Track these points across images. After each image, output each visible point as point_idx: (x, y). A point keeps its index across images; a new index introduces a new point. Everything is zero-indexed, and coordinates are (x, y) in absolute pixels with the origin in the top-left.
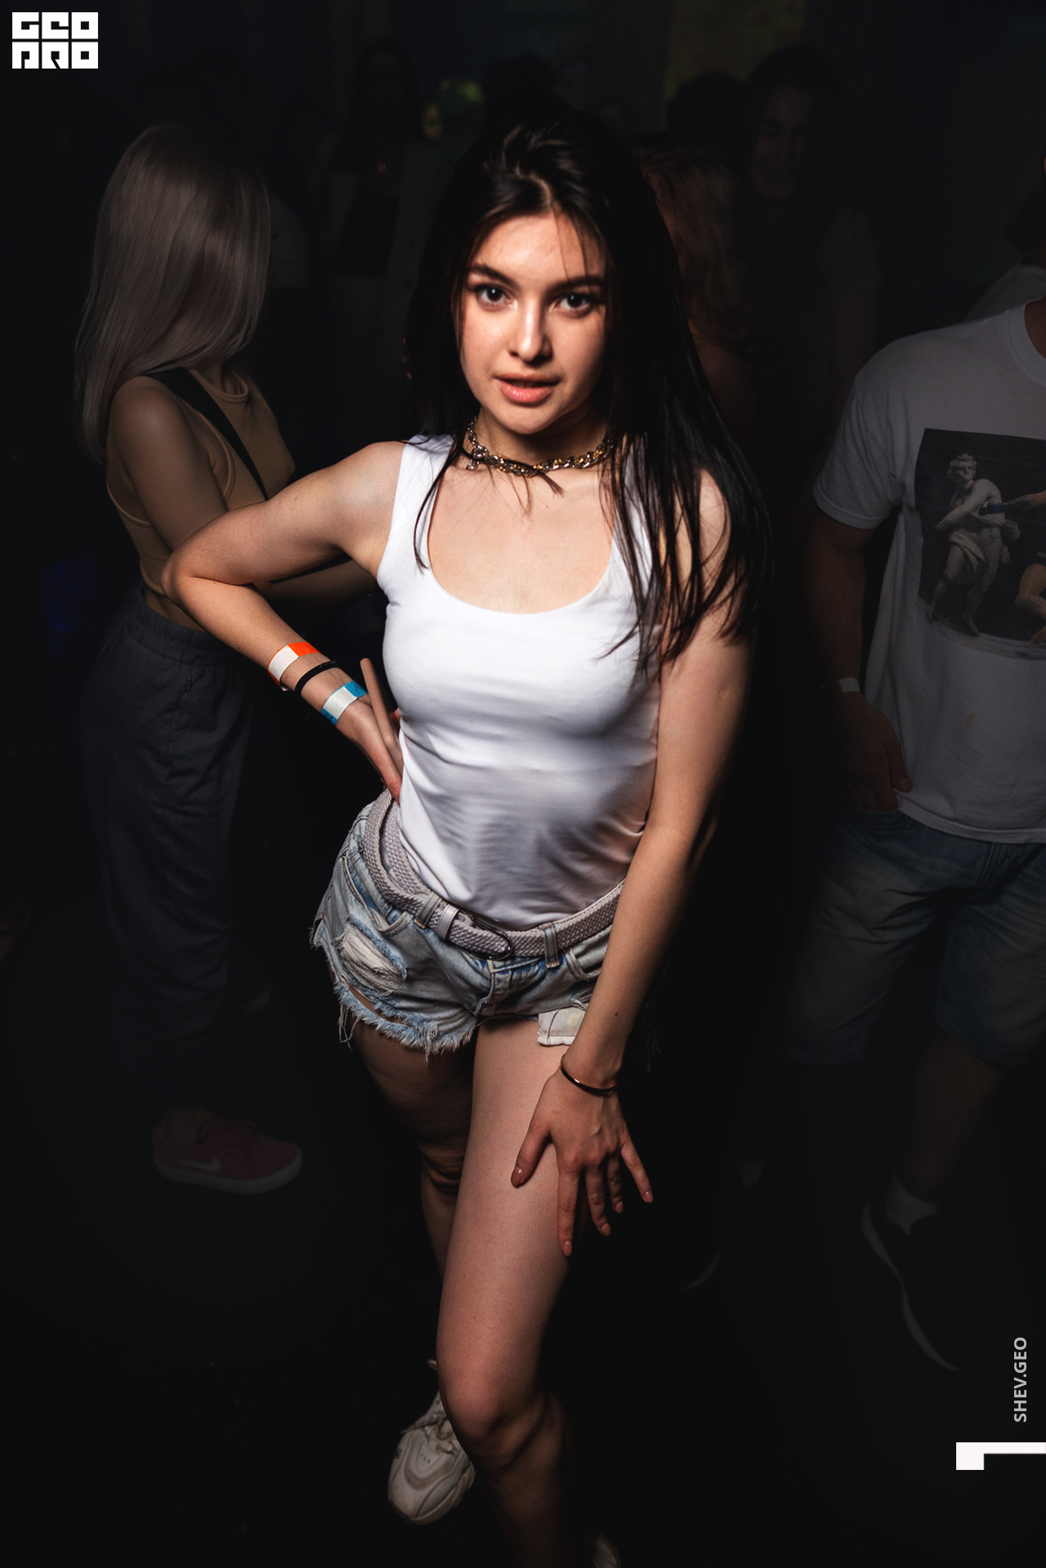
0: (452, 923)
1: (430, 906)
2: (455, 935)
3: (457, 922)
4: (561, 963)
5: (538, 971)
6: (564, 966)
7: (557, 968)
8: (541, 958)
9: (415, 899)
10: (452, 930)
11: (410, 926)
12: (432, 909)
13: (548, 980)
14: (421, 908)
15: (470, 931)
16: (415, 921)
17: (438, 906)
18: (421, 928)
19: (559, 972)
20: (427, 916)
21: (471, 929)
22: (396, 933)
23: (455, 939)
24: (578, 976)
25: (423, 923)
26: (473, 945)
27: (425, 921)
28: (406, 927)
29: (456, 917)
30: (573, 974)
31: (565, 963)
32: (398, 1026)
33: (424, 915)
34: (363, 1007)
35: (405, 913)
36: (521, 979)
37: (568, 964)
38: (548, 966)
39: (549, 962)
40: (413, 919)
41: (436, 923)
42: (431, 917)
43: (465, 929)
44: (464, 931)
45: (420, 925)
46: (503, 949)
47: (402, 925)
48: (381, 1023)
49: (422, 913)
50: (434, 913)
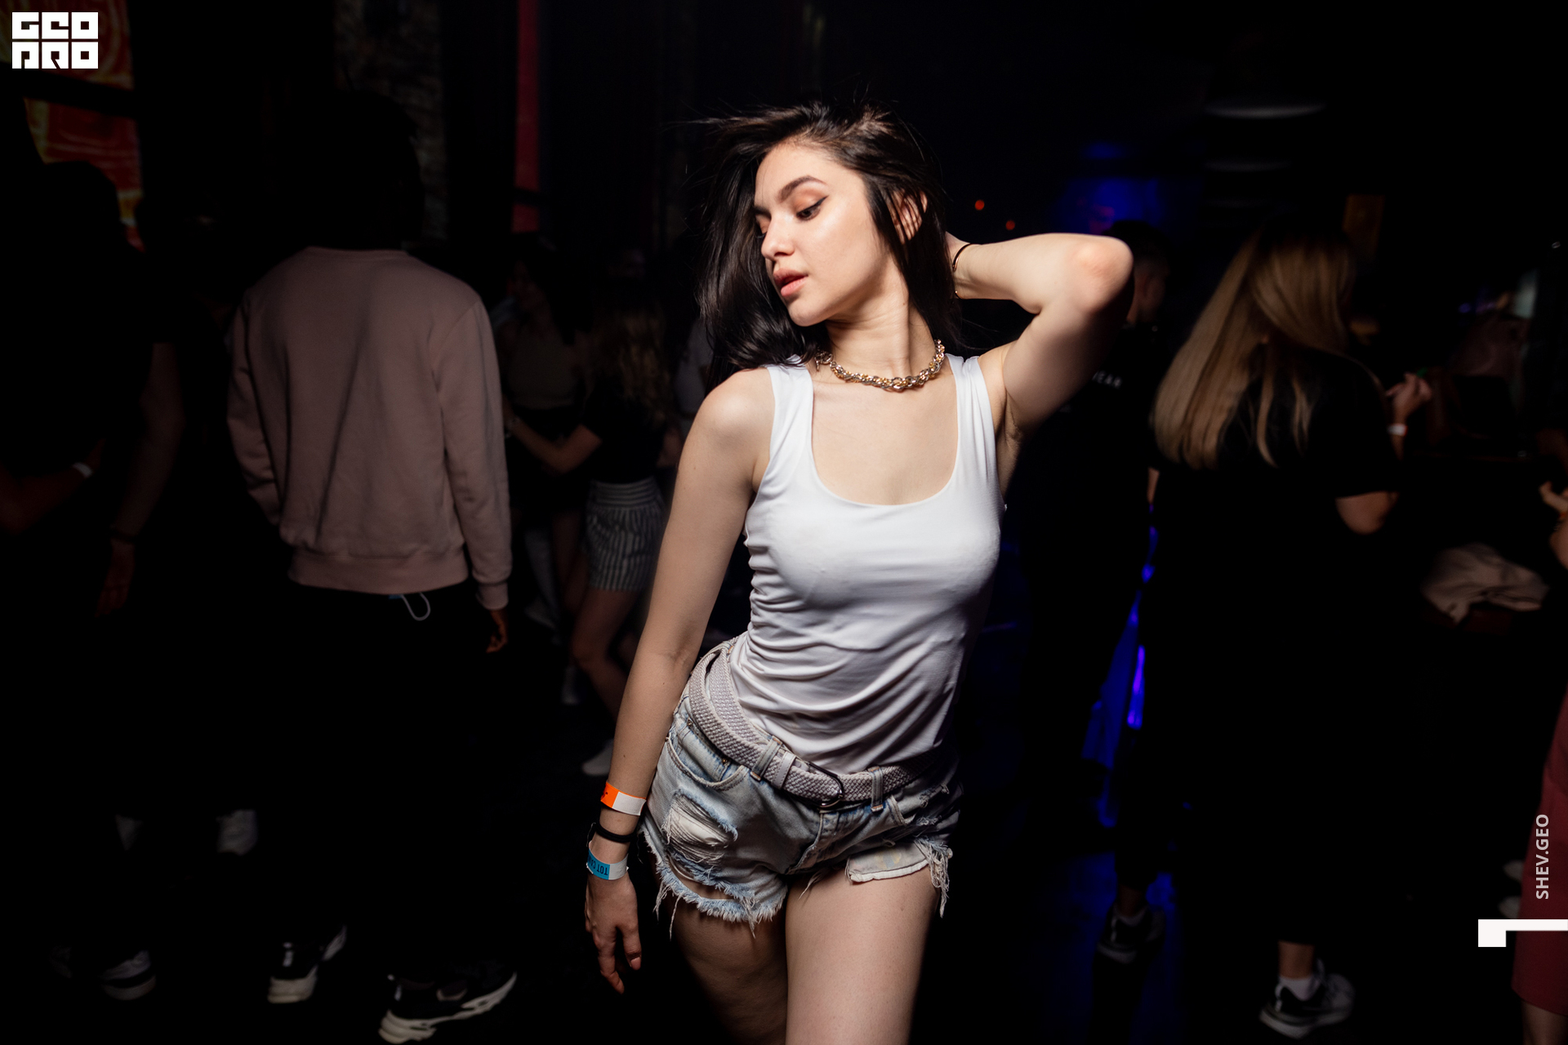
0: (790, 769)
1: (768, 754)
2: (790, 783)
3: (794, 768)
4: (884, 807)
5: (863, 815)
6: (886, 810)
7: (882, 811)
8: (865, 803)
9: (755, 748)
10: (789, 777)
11: (745, 779)
12: (770, 756)
13: (872, 823)
14: (759, 759)
15: (806, 776)
16: (751, 773)
17: (776, 754)
18: (756, 780)
19: (883, 815)
20: (764, 767)
21: (807, 774)
22: (731, 787)
23: (791, 787)
24: (898, 820)
25: (759, 775)
26: (807, 791)
27: (761, 771)
28: (742, 780)
29: (794, 764)
30: (893, 818)
31: (887, 807)
32: (719, 902)
33: (762, 765)
34: (683, 886)
35: (742, 767)
36: (847, 822)
37: (890, 808)
38: (874, 810)
39: (874, 806)
40: (749, 772)
41: (773, 772)
42: (769, 766)
43: (802, 774)
44: (801, 777)
45: (756, 777)
46: (836, 792)
47: (738, 778)
48: (702, 901)
49: (759, 763)
50: (772, 761)
